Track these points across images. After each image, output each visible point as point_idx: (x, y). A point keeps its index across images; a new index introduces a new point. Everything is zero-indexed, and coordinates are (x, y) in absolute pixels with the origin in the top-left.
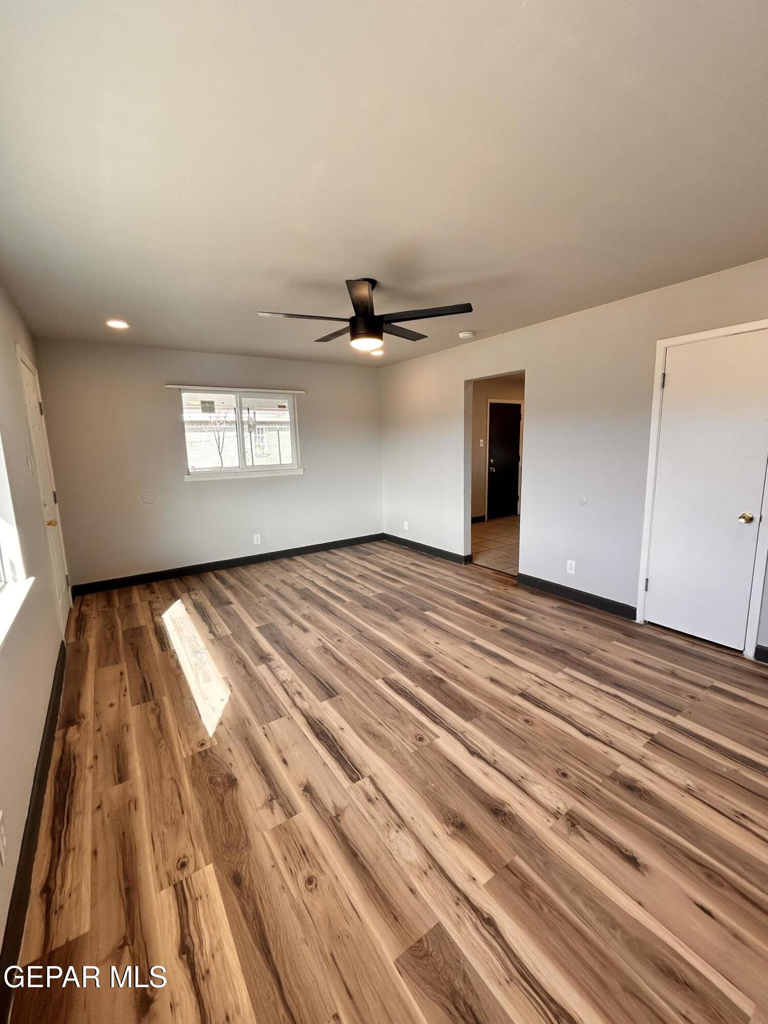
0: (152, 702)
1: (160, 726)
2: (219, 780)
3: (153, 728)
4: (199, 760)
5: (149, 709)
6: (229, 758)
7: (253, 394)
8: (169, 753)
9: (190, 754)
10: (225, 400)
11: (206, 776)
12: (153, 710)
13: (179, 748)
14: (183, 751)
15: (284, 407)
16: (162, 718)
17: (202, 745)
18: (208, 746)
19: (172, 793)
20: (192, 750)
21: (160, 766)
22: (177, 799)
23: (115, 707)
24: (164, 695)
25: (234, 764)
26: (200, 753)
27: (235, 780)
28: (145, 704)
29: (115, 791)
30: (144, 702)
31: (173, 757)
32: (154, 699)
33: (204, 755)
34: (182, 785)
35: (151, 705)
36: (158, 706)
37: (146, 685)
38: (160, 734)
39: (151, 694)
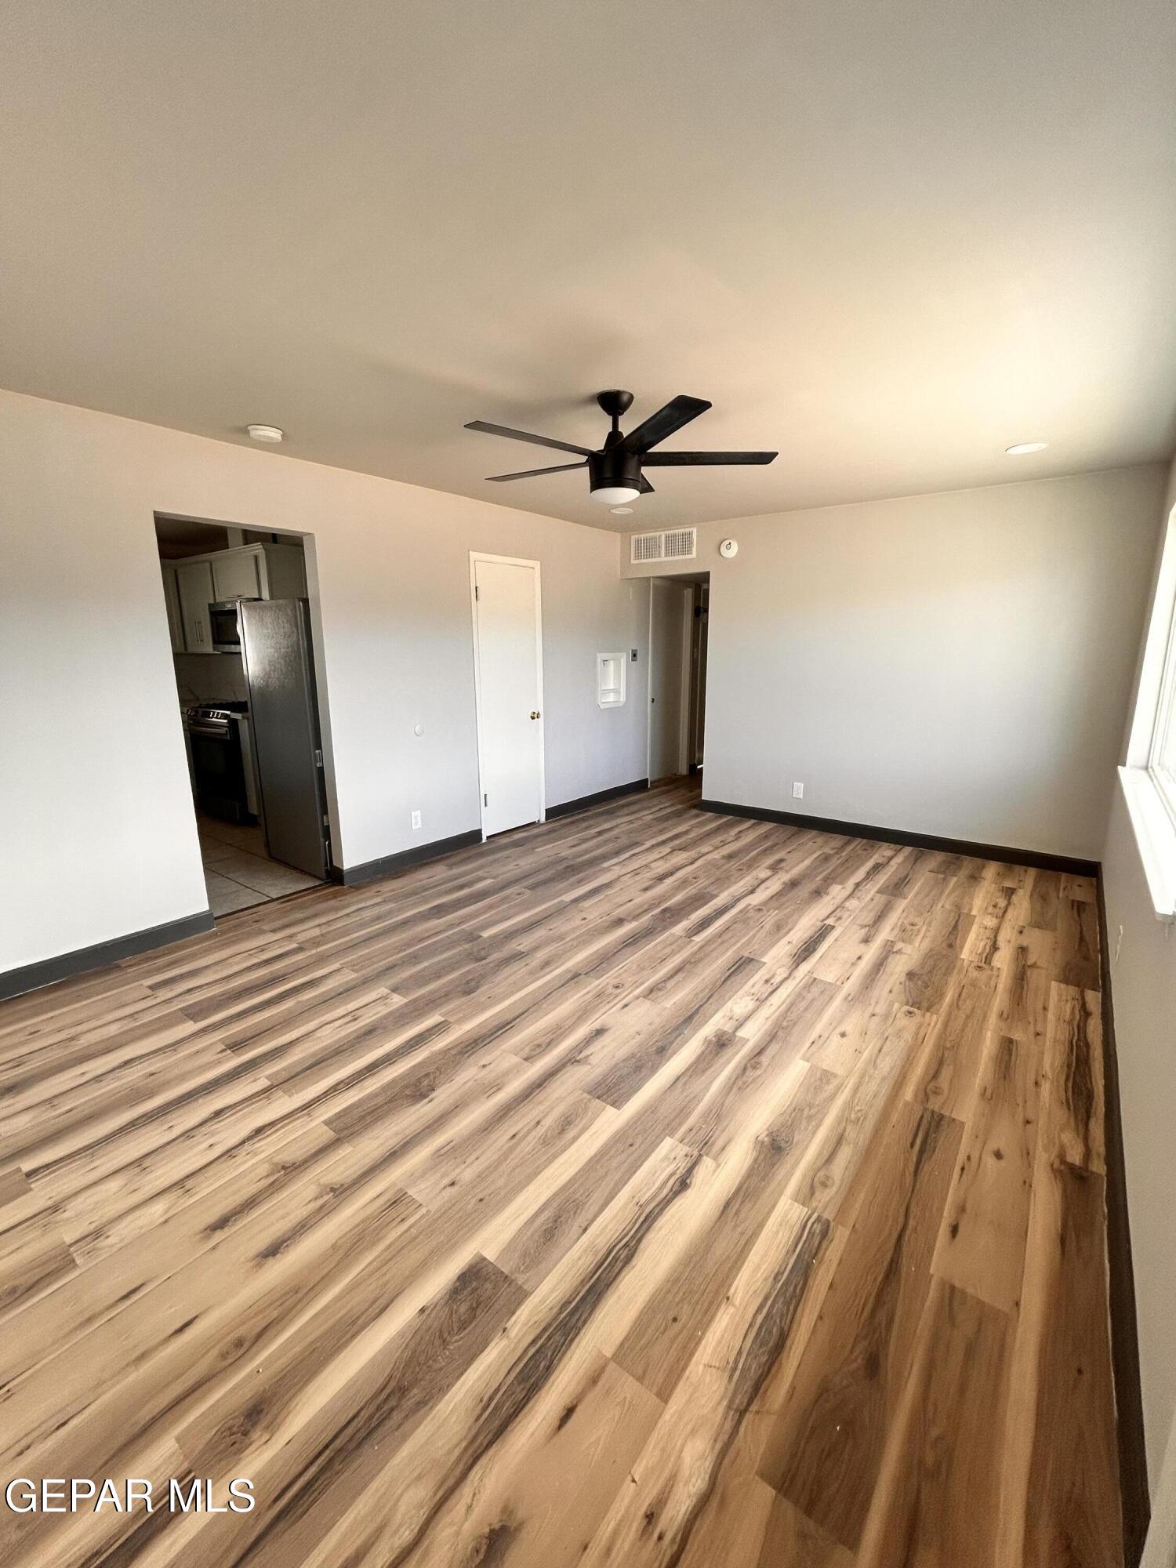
0: (930, 1106)
1: (941, 1063)
2: (920, 983)
3: (951, 1067)
4: (925, 1004)
5: (941, 1099)
6: (897, 988)
8: (949, 1030)
9: (928, 1014)
11: (929, 992)
12: (937, 1092)
13: (935, 1026)
14: (934, 1022)
16: (932, 1073)
17: (910, 1013)
18: (907, 1008)
19: (965, 1000)
20: (924, 1016)
21: (965, 1025)
22: (964, 994)
23: (993, 1145)
24: (906, 1104)
25: (898, 982)
26: (918, 1008)
27: (907, 975)
28: (942, 1112)
29: (1017, 1036)
30: (942, 1117)
31: (946, 1025)
32: (925, 1109)
33: (917, 1004)
34: (953, 1000)
35: (935, 1104)
36: (926, 1093)
37: (922, 1152)
38: (946, 1055)
39: (925, 1121)
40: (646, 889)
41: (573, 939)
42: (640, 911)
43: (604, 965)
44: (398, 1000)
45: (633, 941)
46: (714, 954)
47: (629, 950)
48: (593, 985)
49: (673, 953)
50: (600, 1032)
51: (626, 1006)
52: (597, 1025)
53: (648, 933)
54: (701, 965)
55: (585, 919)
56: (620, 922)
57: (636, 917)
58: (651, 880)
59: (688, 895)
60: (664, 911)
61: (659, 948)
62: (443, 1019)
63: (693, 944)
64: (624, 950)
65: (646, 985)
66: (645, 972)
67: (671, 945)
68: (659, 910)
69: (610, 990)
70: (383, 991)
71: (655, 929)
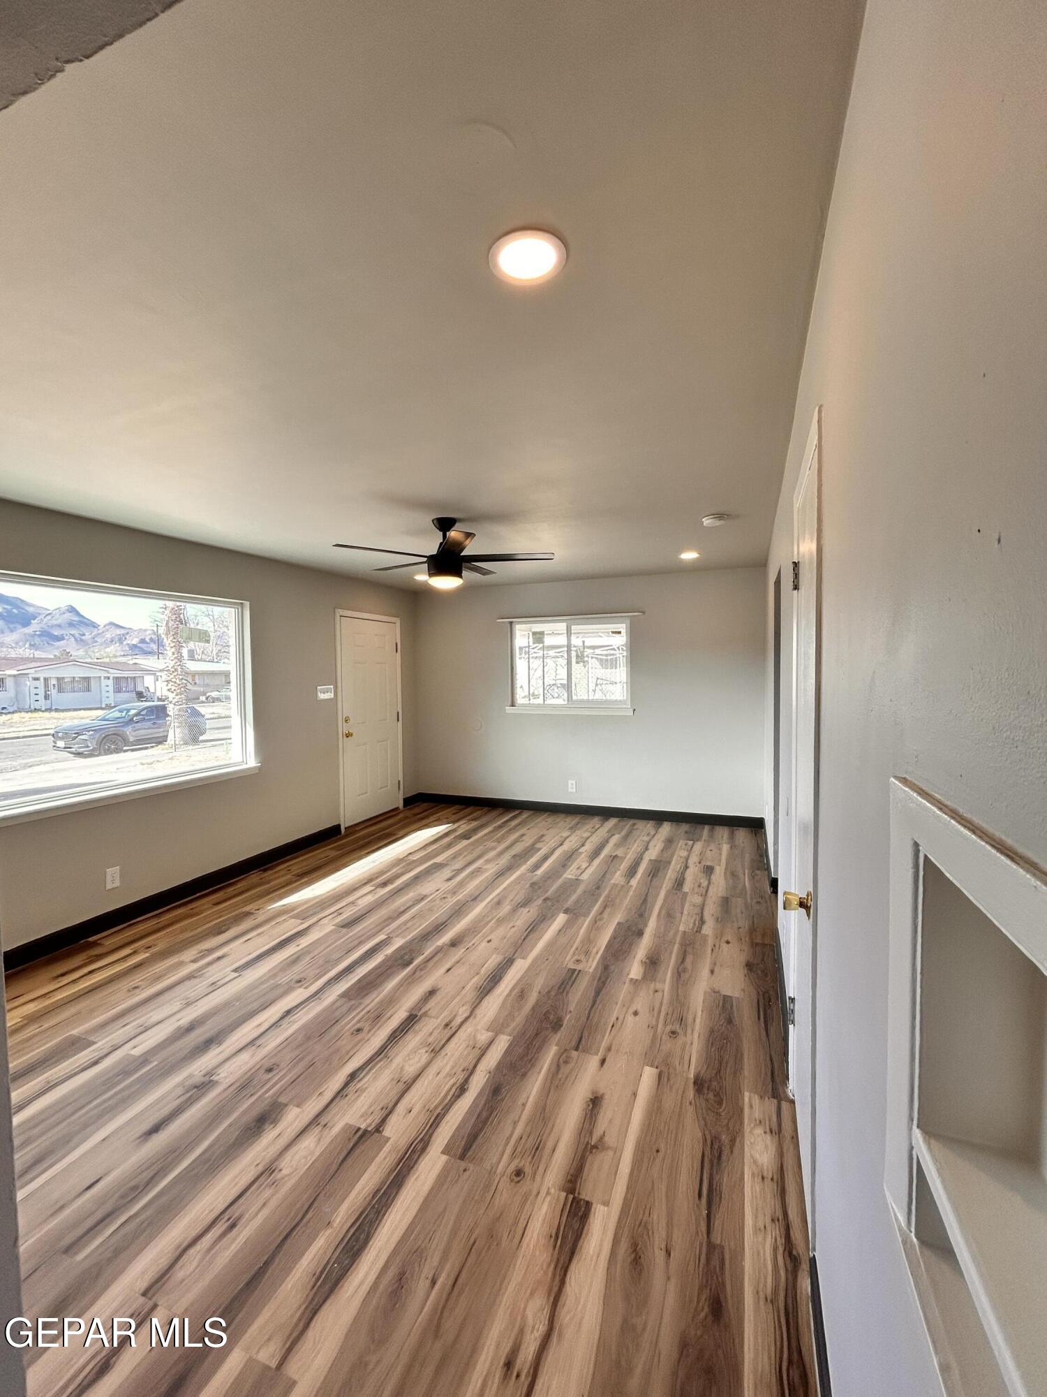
7: (576, 621)
10: (555, 632)
15: (620, 633)
40: (432, 993)
41: (490, 921)
42: (436, 959)
43: (457, 908)
44: (569, 874)
45: (438, 928)
46: (372, 926)
47: (440, 921)
48: (461, 896)
49: (405, 923)
50: (449, 879)
51: (438, 890)
52: (449, 883)
53: (426, 936)
54: (385, 917)
55: (489, 941)
56: (454, 944)
57: (439, 950)
58: (425, 1014)
59: (379, 990)
60: (410, 963)
61: (417, 924)
62: (535, 873)
63: (386, 933)
64: (445, 919)
65: (426, 901)
66: (427, 908)
67: (407, 928)
68: (416, 962)
69: (449, 896)
70: (585, 876)
71: (420, 941)
